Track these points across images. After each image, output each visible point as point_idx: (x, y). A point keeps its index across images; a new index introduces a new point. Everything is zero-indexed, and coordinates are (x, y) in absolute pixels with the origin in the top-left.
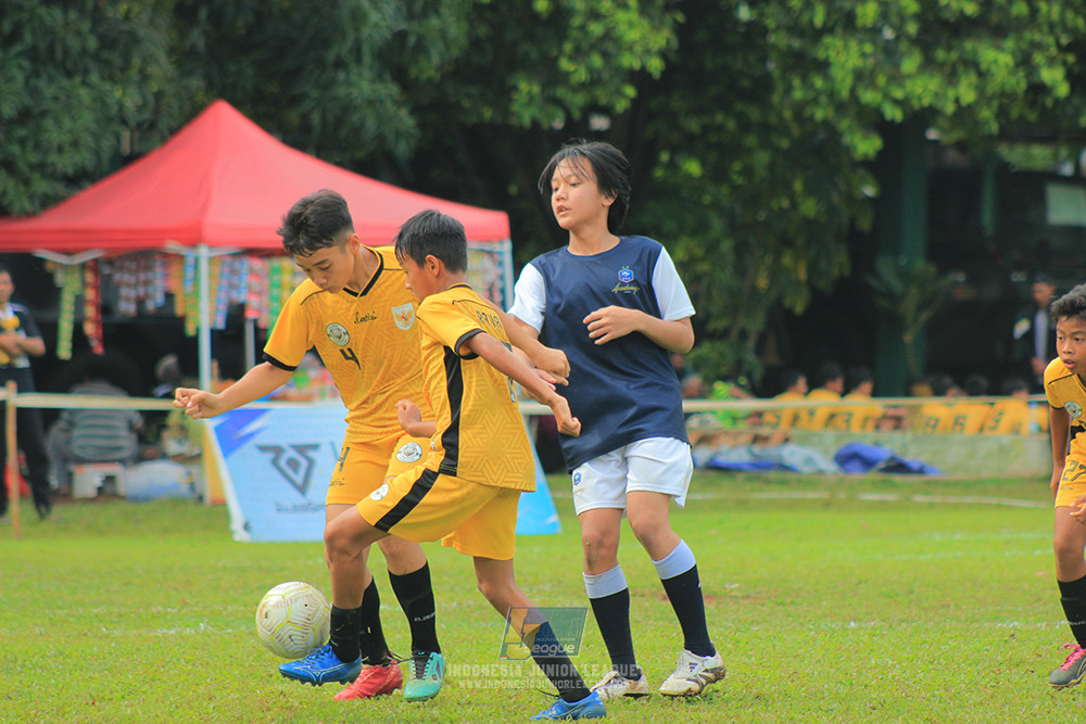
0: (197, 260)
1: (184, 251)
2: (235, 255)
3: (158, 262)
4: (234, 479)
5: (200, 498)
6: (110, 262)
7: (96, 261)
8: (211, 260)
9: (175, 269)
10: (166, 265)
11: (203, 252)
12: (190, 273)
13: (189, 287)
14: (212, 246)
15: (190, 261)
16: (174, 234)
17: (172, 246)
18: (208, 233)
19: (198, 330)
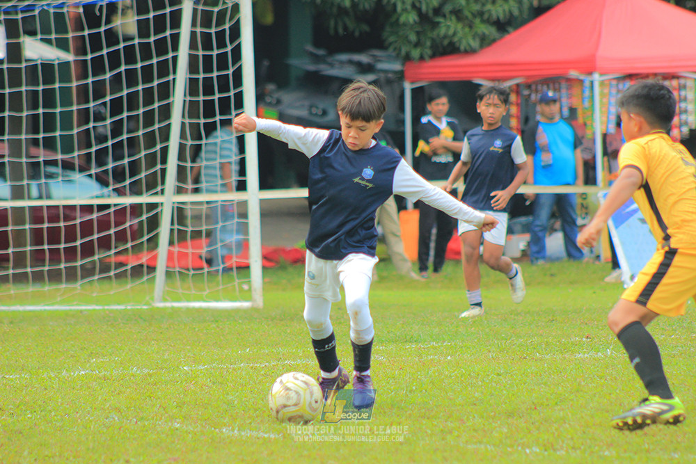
0: (592, 83)
1: (582, 77)
2: (619, 79)
3: (564, 85)
4: (623, 244)
5: (598, 257)
6: (529, 86)
7: (518, 85)
8: (602, 83)
9: (576, 91)
10: (569, 88)
11: (596, 77)
12: (587, 93)
13: (587, 104)
14: (602, 74)
15: (587, 84)
16: (574, 64)
17: (574, 74)
18: (599, 63)
19: (594, 134)
